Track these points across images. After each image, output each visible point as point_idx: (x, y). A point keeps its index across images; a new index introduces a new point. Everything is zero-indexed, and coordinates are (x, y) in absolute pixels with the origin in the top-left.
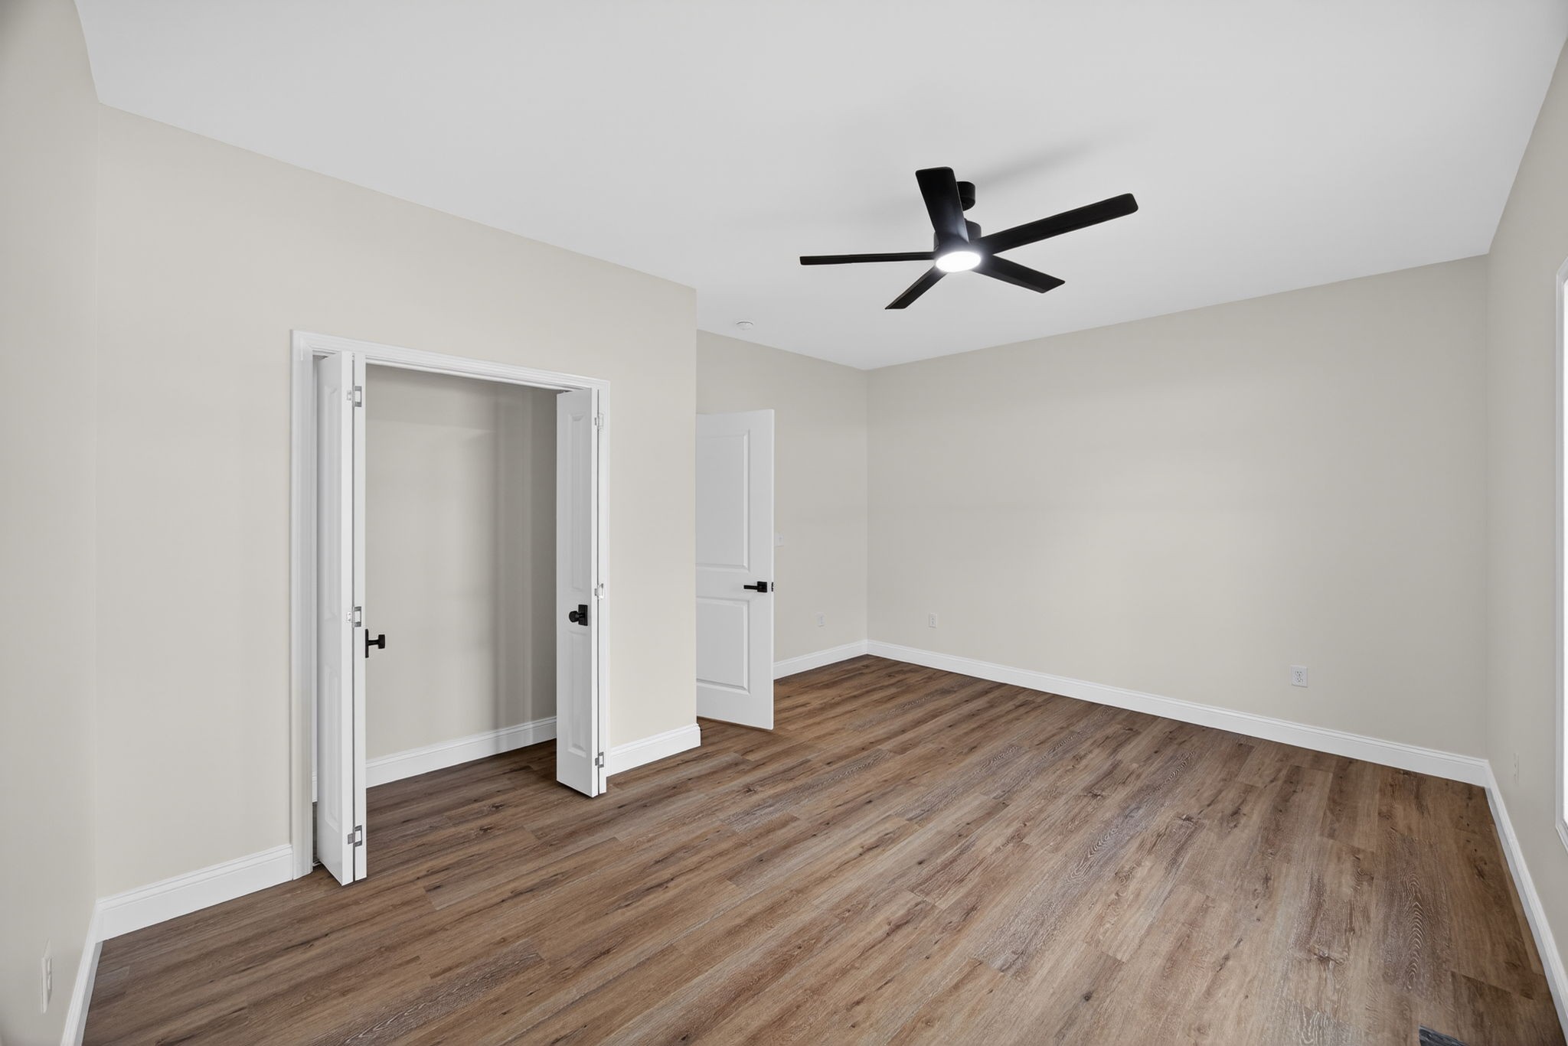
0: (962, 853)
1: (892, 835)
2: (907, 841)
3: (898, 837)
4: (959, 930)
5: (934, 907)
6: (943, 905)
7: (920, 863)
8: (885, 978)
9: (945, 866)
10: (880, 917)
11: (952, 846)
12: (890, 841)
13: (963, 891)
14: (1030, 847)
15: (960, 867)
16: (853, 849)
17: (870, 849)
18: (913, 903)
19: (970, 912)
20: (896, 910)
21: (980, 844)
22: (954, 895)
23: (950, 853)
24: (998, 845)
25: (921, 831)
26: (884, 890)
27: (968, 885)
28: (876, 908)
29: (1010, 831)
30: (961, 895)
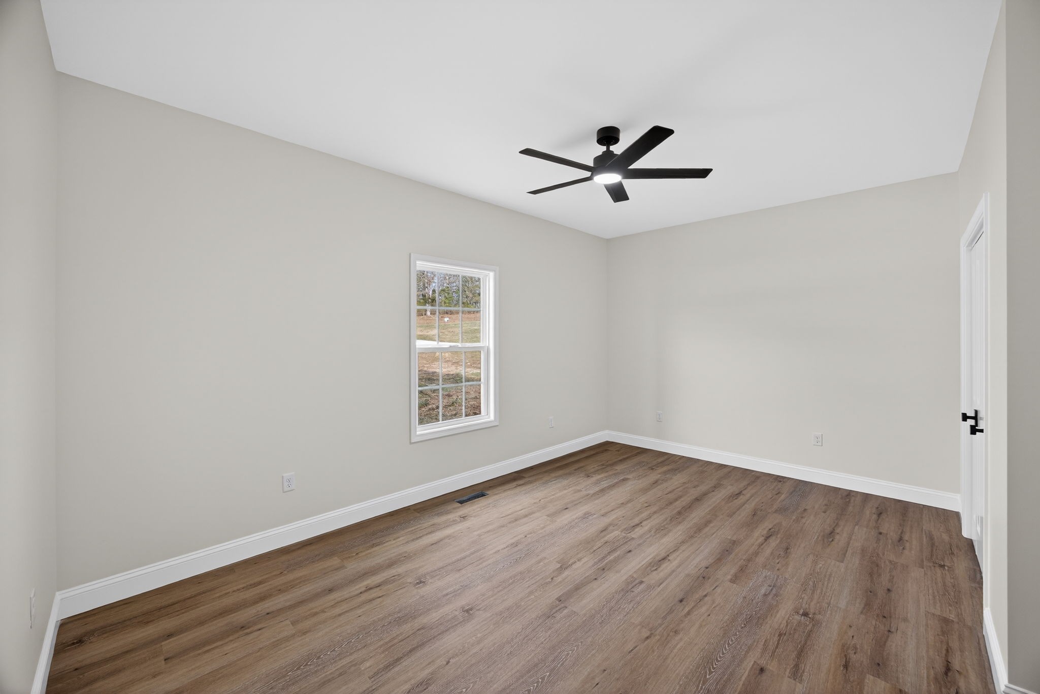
0: (604, 558)
1: (652, 569)
2: (640, 565)
3: (647, 567)
4: (610, 525)
5: (622, 531)
6: (616, 533)
7: (630, 551)
8: (639, 512)
9: (614, 550)
10: (646, 528)
11: (610, 561)
12: (652, 564)
13: (606, 538)
14: (557, 562)
15: (606, 550)
16: (675, 559)
17: (664, 559)
18: (632, 533)
19: (604, 530)
20: (638, 531)
21: (591, 563)
22: (610, 536)
23: (611, 557)
24: (578, 563)
25: (630, 573)
26: (648, 538)
27: (603, 540)
28: (650, 531)
29: (566, 573)
30: (608, 536)
